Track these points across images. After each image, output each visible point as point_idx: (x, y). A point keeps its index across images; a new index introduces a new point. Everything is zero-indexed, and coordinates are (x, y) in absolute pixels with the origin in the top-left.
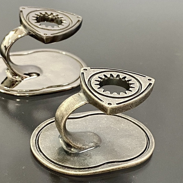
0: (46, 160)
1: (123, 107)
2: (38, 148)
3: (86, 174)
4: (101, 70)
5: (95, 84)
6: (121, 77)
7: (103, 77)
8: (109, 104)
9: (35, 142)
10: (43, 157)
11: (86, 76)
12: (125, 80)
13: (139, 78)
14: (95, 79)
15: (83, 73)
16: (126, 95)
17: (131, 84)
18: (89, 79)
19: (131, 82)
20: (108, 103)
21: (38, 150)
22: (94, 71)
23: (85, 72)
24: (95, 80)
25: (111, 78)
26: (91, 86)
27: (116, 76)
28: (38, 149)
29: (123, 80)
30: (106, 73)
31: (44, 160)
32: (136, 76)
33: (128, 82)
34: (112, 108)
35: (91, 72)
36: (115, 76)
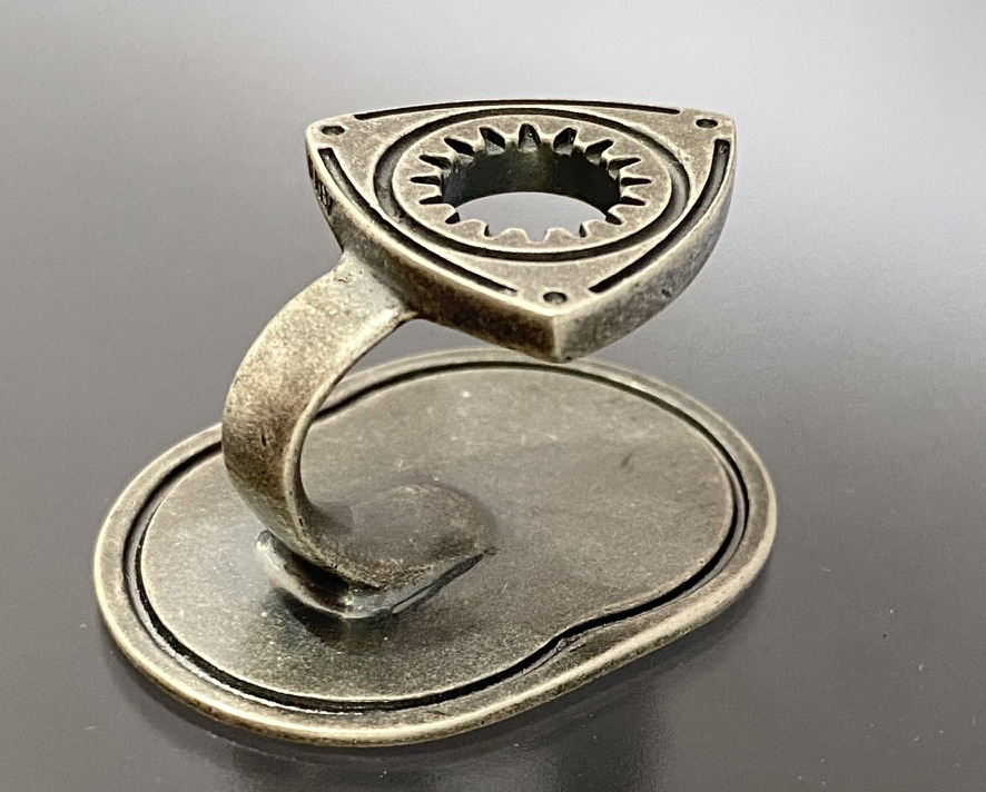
0: (227, 692)
1: (629, 302)
2: (154, 631)
3: (476, 722)
4: (419, 118)
5: (423, 202)
6: (548, 137)
7: (450, 154)
8: (548, 297)
9: (127, 602)
10: (203, 679)
11: (354, 166)
12: (577, 150)
13: (648, 123)
14: (407, 171)
15: (330, 152)
16: (620, 234)
17: (619, 164)
18: (375, 179)
19: (611, 153)
20: (543, 293)
21: (157, 645)
22: (382, 130)
23: (336, 143)
24: (415, 180)
25: (491, 153)
26: (403, 214)
27: (515, 136)
28: (160, 639)
29: (560, 152)
30: (458, 129)
31: (217, 693)
32: (627, 116)
33: (594, 161)
34: (577, 321)
35: (366, 135)
36: (511, 137)
